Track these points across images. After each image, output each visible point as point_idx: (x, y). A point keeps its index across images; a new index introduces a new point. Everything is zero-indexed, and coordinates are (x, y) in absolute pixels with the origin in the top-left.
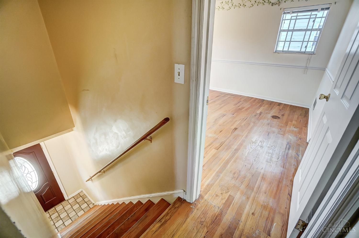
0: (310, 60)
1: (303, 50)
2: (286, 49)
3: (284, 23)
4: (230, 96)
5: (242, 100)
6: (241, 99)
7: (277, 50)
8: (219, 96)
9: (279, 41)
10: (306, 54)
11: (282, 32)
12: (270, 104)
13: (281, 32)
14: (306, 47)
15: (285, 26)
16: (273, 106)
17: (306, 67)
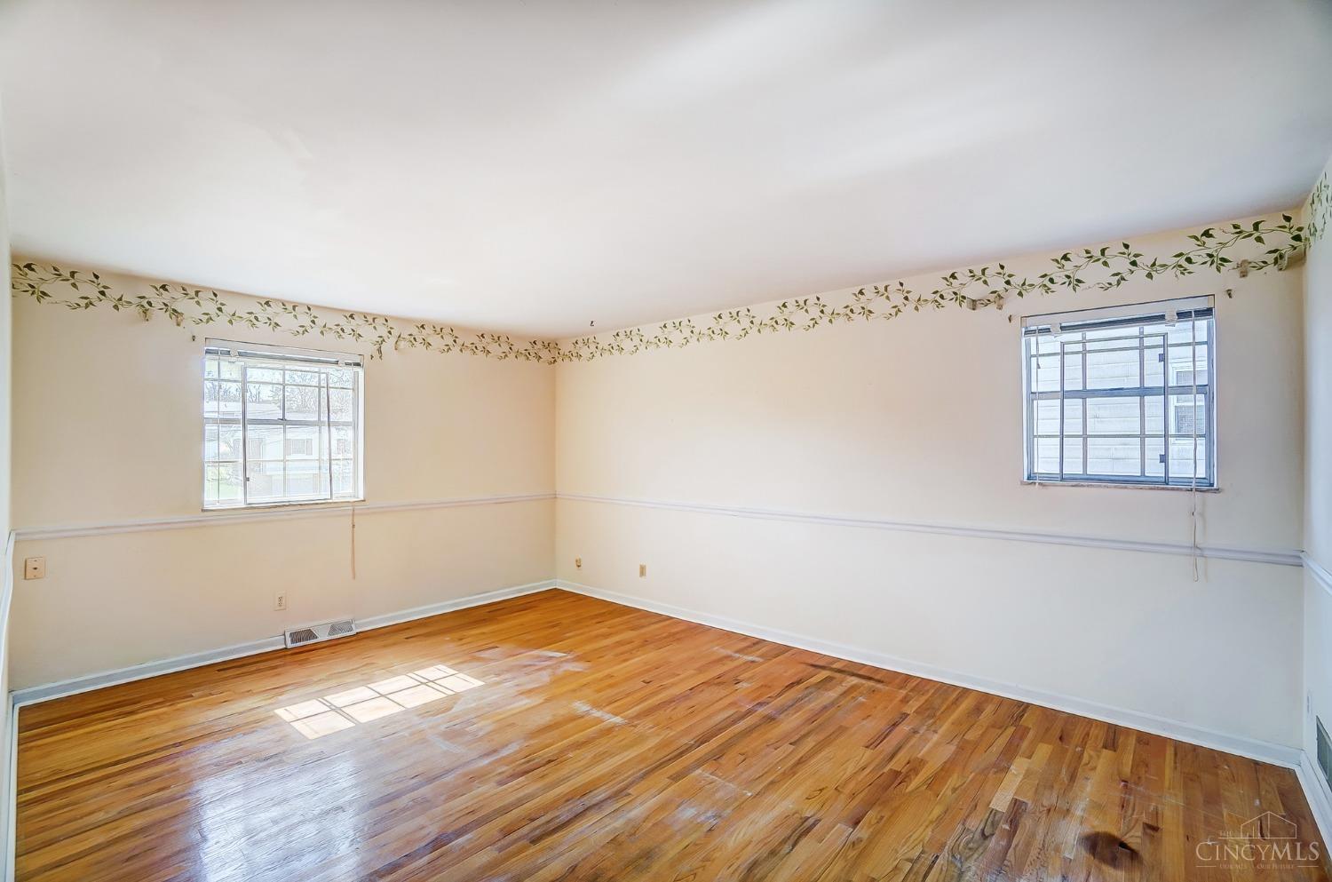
0: (1202, 515)
1: (1155, 470)
2: (1073, 467)
3: (1038, 367)
4: (854, 681)
5: (910, 709)
6: (905, 700)
7: (1036, 471)
8: (798, 682)
9: (1035, 434)
10: (1173, 489)
11: (1040, 402)
12: (1061, 738)
13: (1035, 402)
14: (1164, 459)
15: (1046, 376)
16: (1079, 749)
17: (1196, 547)
